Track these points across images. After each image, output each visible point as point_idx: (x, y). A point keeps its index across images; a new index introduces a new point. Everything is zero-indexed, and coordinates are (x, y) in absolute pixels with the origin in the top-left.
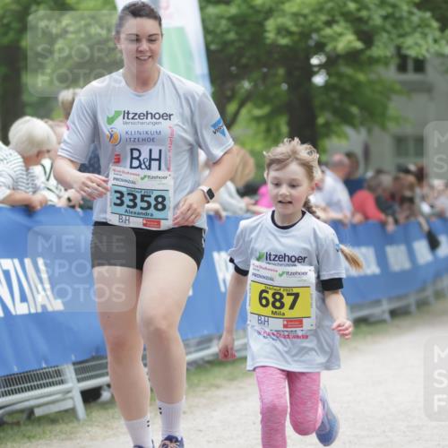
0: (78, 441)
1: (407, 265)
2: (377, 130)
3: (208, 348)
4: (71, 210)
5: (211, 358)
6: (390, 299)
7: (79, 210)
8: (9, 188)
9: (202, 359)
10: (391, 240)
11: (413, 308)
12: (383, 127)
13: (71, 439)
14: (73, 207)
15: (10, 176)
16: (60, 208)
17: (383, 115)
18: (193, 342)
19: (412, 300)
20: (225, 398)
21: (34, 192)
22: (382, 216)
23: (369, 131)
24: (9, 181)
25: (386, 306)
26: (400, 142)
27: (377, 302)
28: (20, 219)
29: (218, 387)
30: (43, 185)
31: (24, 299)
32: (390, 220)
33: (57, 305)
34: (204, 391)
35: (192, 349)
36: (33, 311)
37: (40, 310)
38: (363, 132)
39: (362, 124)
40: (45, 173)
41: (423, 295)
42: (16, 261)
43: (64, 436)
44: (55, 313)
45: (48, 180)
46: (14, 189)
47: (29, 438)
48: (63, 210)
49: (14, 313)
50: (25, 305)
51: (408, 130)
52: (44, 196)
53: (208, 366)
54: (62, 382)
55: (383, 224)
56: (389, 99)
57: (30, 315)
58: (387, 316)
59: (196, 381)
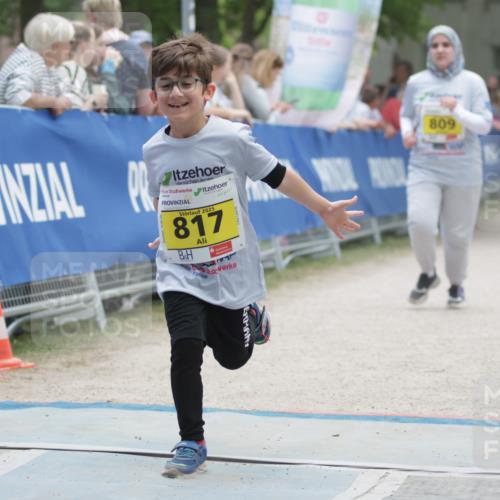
0: (100, 350)
2: (407, 40)
4: (96, 115)
7: (105, 114)
8: (30, 91)
12: (414, 37)
14: (98, 111)
16: (85, 113)
17: (414, 24)
23: (400, 41)
28: (44, 122)
31: (42, 205)
33: (79, 212)
36: (52, 218)
37: (59, 217)
38: (394, 41)
39: (393, 33)
42: (38, 166)
43: (84, 346)
44: (76, 220)
46: (36, 92)
47: (49, 348)
48: (89, 115)
49: (32, 220)
50: (43, 212)
56: (420, 7)
57: (48, 223)
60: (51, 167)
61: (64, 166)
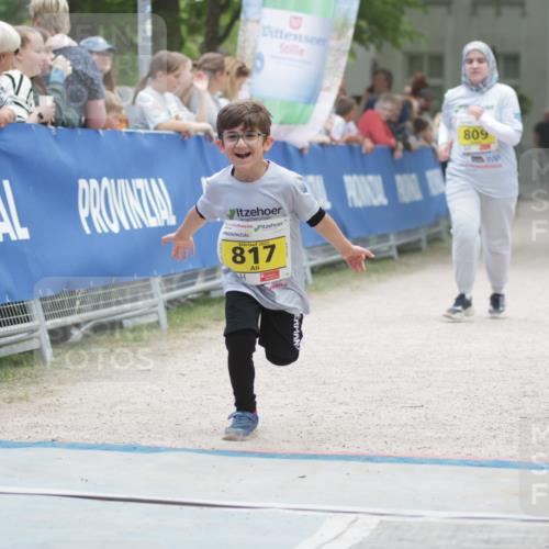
0: (45, 385)
1: (418, 197)
2: (387, 46)
3: (193, 284)
4: (44, 127)
5: (195, 296)
6: (399, 234)
9: (185, 296)
10: (401, 168)
11: (424, 245)
12: (395, 43)
13: (37, 383)
14: (45, 124)
16: (30, 125)
17: (395, 29)
18: (176, 277)
19: (422, 235)
20: (211, 339)
22: (393, 141)
23: (379, 48)
25: (394, 241)
26: (413, 60)
27: (384, 237)
29: (203, 328)
30: (9, 99)
32: (400, 146)
33: (24, 234)
34: (187, 332)
35: (174, 286)
38: (372, 47)
39: (371, 40)
40: (14, 85)
41: (435, 230)
43: (28, 379)
45: (17, 94)
48: (33, 127)
51: (424, 47)
52: (12, 111)
53: (192, 304)
54: (28, 320)
55: (393, 150)
56: (402, 12)
58: (394, 253)
59: (178, 321)
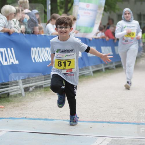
0: (23, 102)
2: (112, 13)
4: (22, 34)
8: (3, 27)
12: (114, 12)
13: (21, 102)
14: (22, 33)
15: (3, 24)
16: (18, 33)
17: (114, 8)
21: (11, 29)
23: (110, 13)
24: (3, 25)
25: (114, 64)
28: (7, 36)
30: (13, 26)
31: (6, 60)
32: (116, 39)
33: (17, 62)
36: (9, 64)
37: (11, 64)
38: (108, 13)
39: (108, 10)
42: (5, 49)
43: (18, 101)
44: (16, 65)
45: (15, 25)
46: (4, 27)
47: (8, 101)
48: (19, 34)
49: (3, 64)
50: (6, 62)
55: (114, 40)
56: (116, 3)
58: (114, 67)
60: (9, 49)
61: (12, 49)
